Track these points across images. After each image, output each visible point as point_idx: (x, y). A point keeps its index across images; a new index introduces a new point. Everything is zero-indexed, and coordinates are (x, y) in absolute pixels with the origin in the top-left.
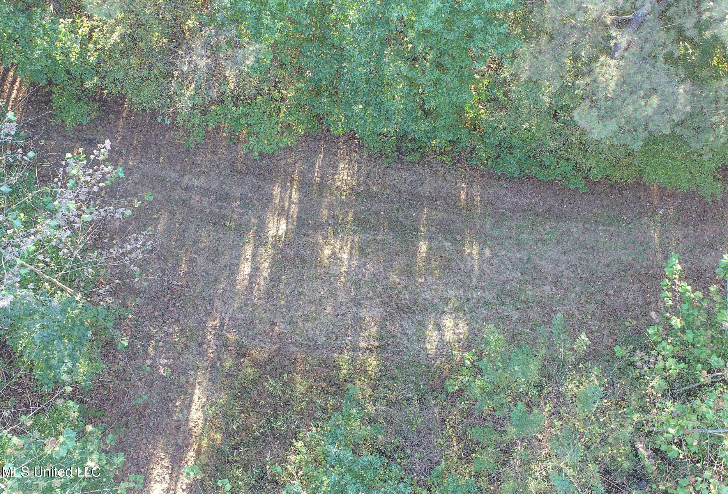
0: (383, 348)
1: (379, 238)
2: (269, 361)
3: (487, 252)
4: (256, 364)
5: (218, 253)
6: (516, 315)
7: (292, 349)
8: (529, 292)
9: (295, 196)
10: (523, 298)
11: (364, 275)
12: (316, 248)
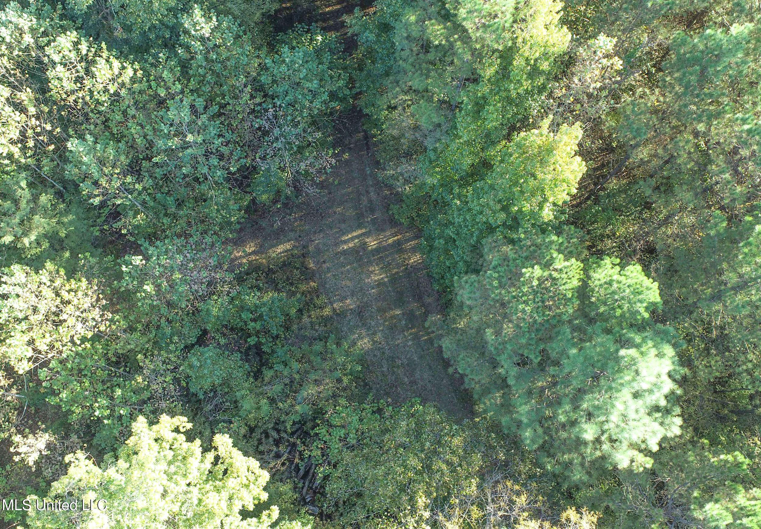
0: (338, 315)
1: (390, 289)
2: (307, 269)
3: (410, 343)
4: (303, 263)
5: (344, 221)
6: (385, 369)
7: (317, 275)
8: (400, 371)
9: (390, 241)
10: (395, 370)
11: (368, 290)
12: (370, 263)
